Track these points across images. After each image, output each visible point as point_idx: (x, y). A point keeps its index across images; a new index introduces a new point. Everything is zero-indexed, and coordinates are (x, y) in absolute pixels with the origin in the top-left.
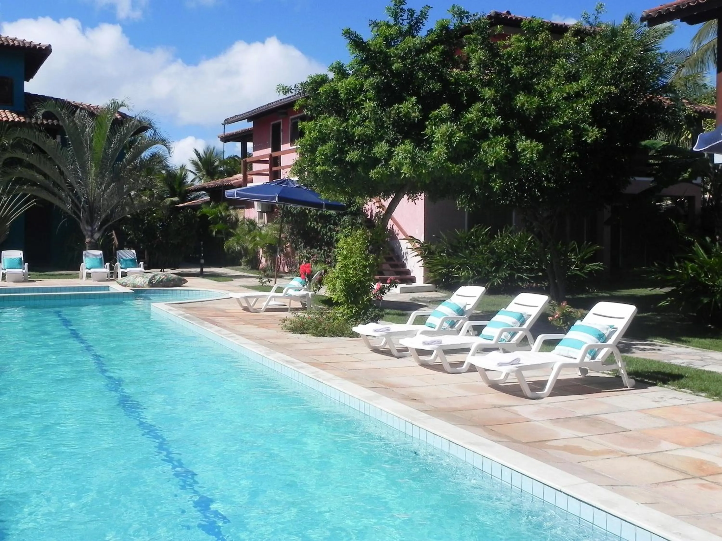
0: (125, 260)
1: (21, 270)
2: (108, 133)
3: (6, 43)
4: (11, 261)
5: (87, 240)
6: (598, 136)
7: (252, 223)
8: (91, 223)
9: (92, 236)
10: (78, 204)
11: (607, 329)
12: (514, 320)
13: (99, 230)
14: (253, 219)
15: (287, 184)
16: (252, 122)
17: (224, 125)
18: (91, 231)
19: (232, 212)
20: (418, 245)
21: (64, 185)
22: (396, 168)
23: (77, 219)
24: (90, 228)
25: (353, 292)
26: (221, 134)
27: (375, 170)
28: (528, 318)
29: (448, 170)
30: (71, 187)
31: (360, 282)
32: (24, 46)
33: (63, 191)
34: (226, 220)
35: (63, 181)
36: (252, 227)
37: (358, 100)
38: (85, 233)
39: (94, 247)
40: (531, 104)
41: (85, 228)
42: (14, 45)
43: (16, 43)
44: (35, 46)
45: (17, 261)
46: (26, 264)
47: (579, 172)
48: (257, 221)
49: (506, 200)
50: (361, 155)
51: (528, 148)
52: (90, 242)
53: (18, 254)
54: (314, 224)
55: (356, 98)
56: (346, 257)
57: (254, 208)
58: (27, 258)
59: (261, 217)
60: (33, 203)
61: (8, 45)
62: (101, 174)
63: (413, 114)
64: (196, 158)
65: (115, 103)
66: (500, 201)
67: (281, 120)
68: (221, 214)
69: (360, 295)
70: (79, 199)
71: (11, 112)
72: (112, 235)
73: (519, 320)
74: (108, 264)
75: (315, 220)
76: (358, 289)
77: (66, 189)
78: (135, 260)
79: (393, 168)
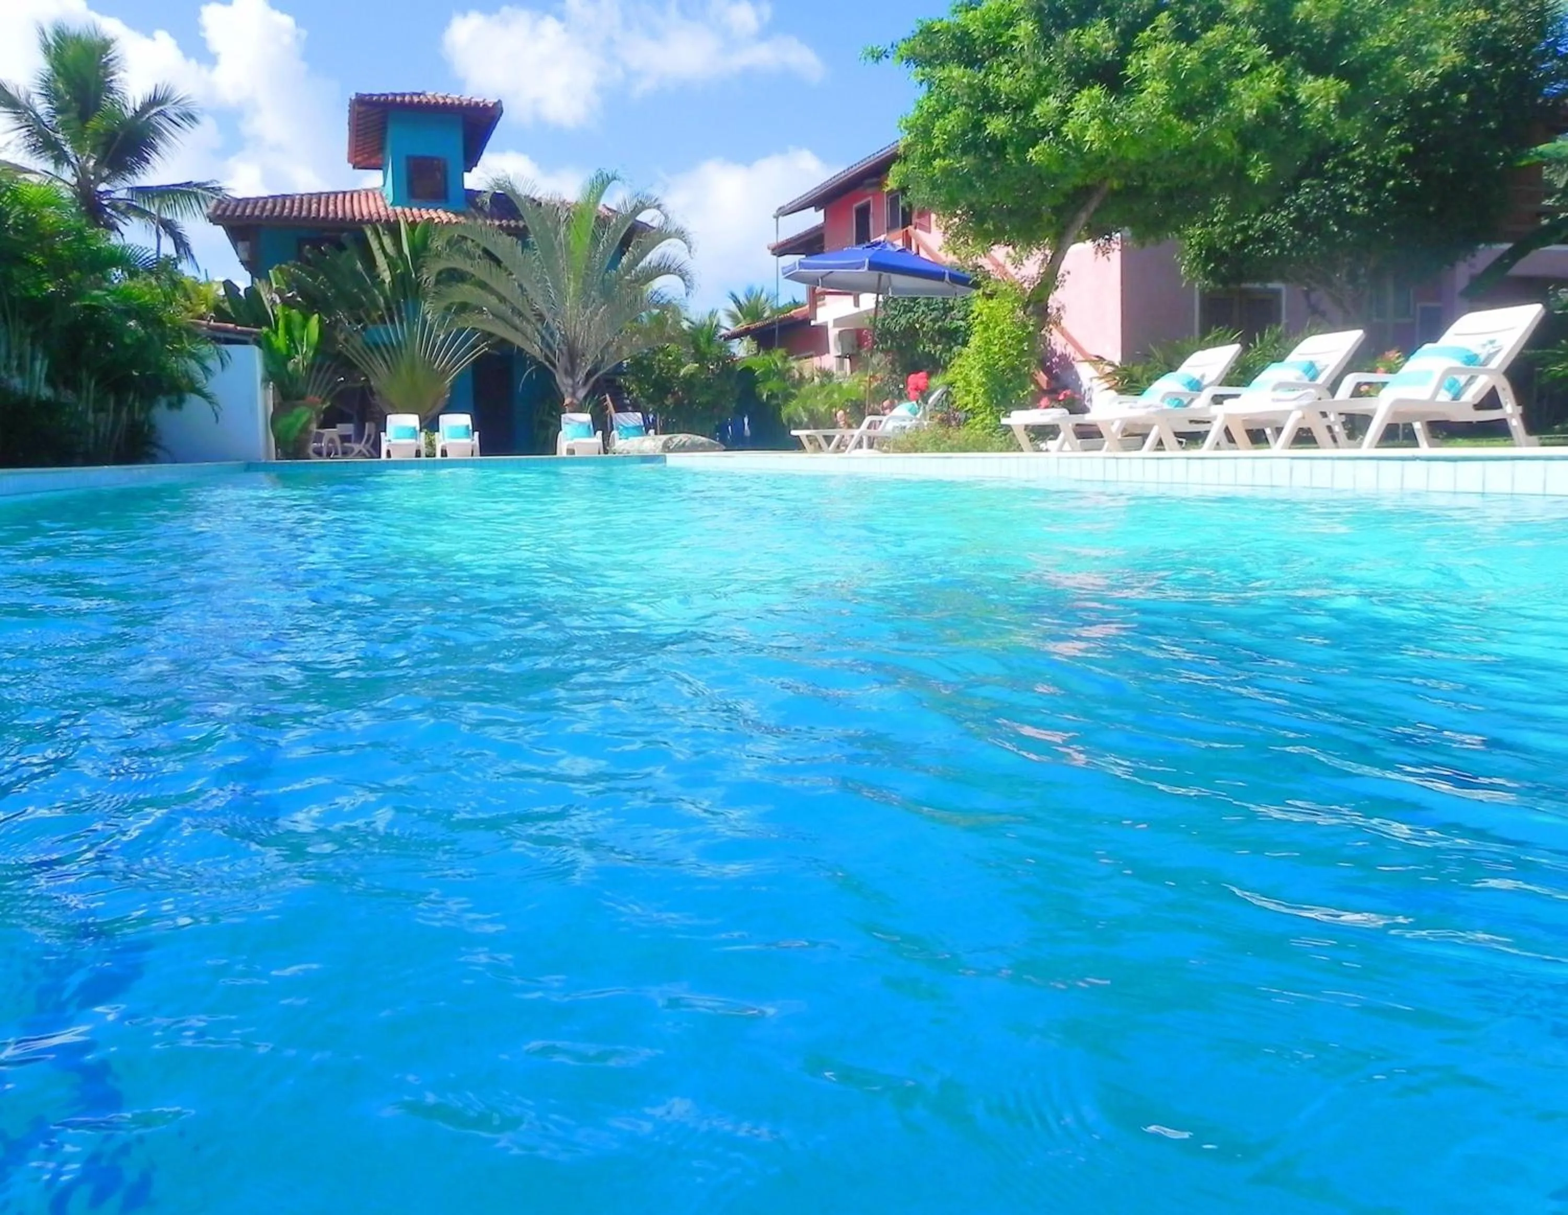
0: (626, 428)
1: (468, 441)
2: (593, 223)
3: (433, 101)
4: (453, 428)
5: (567, 401)
6: (1458, 60)
7: (827, 375)
8: (571, 372)
9: (574, 395)
10: (551, 341)
11: (1484, 345)
12: (1299, 373)
13: (585, 384)
14: (827, 367)
15: (884, 246)
16: (822, 211)
17: (777, 217)
18: (573, 387)
19: (794, 364)
20: (1109, 369)
21: (529, 314)
22: (1075, 136)
23: (551, 368)
24: (570, 382)
25: (1001, 386)
26: (773, 241)
27: (1037, 148)
28: (1322, 371)
29: (1171, 131)
30: (541, 317)
31: (1013, 369)
32: (460, 104)
33: (528, 321)
34: (783, 375)
35: (528, 308)
36: (826, 380)
37: (1004, 39)
38: (563, 389)
39: (579, 409)
40: (1326, 10)
41: (563, 381)
42: (445, 104)
43: (449, 101)
44: (477, 104)
45: (463, 430)
46: (477, 434)
47: (1412, 183)
48: (834, 370)
49: (1272, 249)
50: (1013, 125)
51: (1318, 90)
52: (571, 403)
53: (465, 420)
54: (929, 347)
55: (1000, 36)
56: (986, 329)
57: (828, 352)
58: (477, 425)
59: (841, 366)
60: (483, 348)
61: (437, 103)
62: (584, 295)
63: (1105, 45)
64: (733, 307)
65: (601, 174)
66: (1261, 250)
67: (870, 198)
68: (776, 364)
69: (1014, 390)
70: (552, 335)
71: (446, 212)
72: (605, 400)
73: (1306, 372)
74: (599, 433)
75: (932, 340)
76: (1010, 381)
77: (533, 320)
78: (640, 427)
79: (1070, 137)
